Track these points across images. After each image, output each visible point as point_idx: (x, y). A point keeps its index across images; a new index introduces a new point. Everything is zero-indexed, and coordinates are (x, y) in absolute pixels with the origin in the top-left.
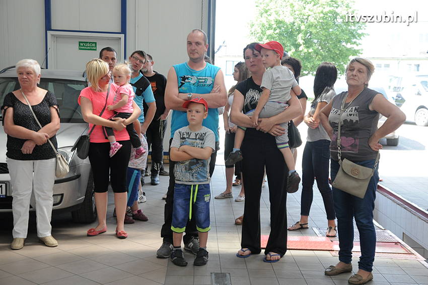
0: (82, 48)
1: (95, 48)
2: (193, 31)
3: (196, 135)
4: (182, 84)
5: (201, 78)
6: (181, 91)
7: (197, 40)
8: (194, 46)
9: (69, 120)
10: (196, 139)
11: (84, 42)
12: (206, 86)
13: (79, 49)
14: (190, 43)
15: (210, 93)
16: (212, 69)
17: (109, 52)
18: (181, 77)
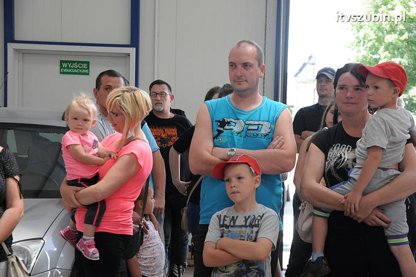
0: (65, 70)
1: (86, 71)
2: (239, 44)
3: (246, 220)
4: (220, 132)
5: (252, 122)
6: (218, 144)
7: (245, 59)
8: (240, 71)
9: (37, 194)
10: (245, 226)
11: (70, 62)
12: (260, 136)
13: (61, 73)
14: (233, 65)
15: (266, 148)
16: (272, 108)
17: (111, 78)
18: (219, 121)
